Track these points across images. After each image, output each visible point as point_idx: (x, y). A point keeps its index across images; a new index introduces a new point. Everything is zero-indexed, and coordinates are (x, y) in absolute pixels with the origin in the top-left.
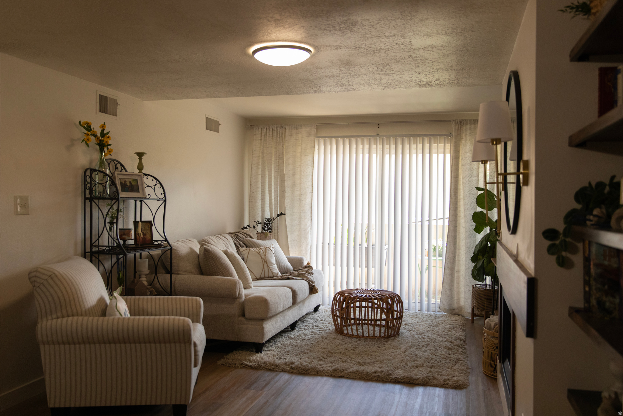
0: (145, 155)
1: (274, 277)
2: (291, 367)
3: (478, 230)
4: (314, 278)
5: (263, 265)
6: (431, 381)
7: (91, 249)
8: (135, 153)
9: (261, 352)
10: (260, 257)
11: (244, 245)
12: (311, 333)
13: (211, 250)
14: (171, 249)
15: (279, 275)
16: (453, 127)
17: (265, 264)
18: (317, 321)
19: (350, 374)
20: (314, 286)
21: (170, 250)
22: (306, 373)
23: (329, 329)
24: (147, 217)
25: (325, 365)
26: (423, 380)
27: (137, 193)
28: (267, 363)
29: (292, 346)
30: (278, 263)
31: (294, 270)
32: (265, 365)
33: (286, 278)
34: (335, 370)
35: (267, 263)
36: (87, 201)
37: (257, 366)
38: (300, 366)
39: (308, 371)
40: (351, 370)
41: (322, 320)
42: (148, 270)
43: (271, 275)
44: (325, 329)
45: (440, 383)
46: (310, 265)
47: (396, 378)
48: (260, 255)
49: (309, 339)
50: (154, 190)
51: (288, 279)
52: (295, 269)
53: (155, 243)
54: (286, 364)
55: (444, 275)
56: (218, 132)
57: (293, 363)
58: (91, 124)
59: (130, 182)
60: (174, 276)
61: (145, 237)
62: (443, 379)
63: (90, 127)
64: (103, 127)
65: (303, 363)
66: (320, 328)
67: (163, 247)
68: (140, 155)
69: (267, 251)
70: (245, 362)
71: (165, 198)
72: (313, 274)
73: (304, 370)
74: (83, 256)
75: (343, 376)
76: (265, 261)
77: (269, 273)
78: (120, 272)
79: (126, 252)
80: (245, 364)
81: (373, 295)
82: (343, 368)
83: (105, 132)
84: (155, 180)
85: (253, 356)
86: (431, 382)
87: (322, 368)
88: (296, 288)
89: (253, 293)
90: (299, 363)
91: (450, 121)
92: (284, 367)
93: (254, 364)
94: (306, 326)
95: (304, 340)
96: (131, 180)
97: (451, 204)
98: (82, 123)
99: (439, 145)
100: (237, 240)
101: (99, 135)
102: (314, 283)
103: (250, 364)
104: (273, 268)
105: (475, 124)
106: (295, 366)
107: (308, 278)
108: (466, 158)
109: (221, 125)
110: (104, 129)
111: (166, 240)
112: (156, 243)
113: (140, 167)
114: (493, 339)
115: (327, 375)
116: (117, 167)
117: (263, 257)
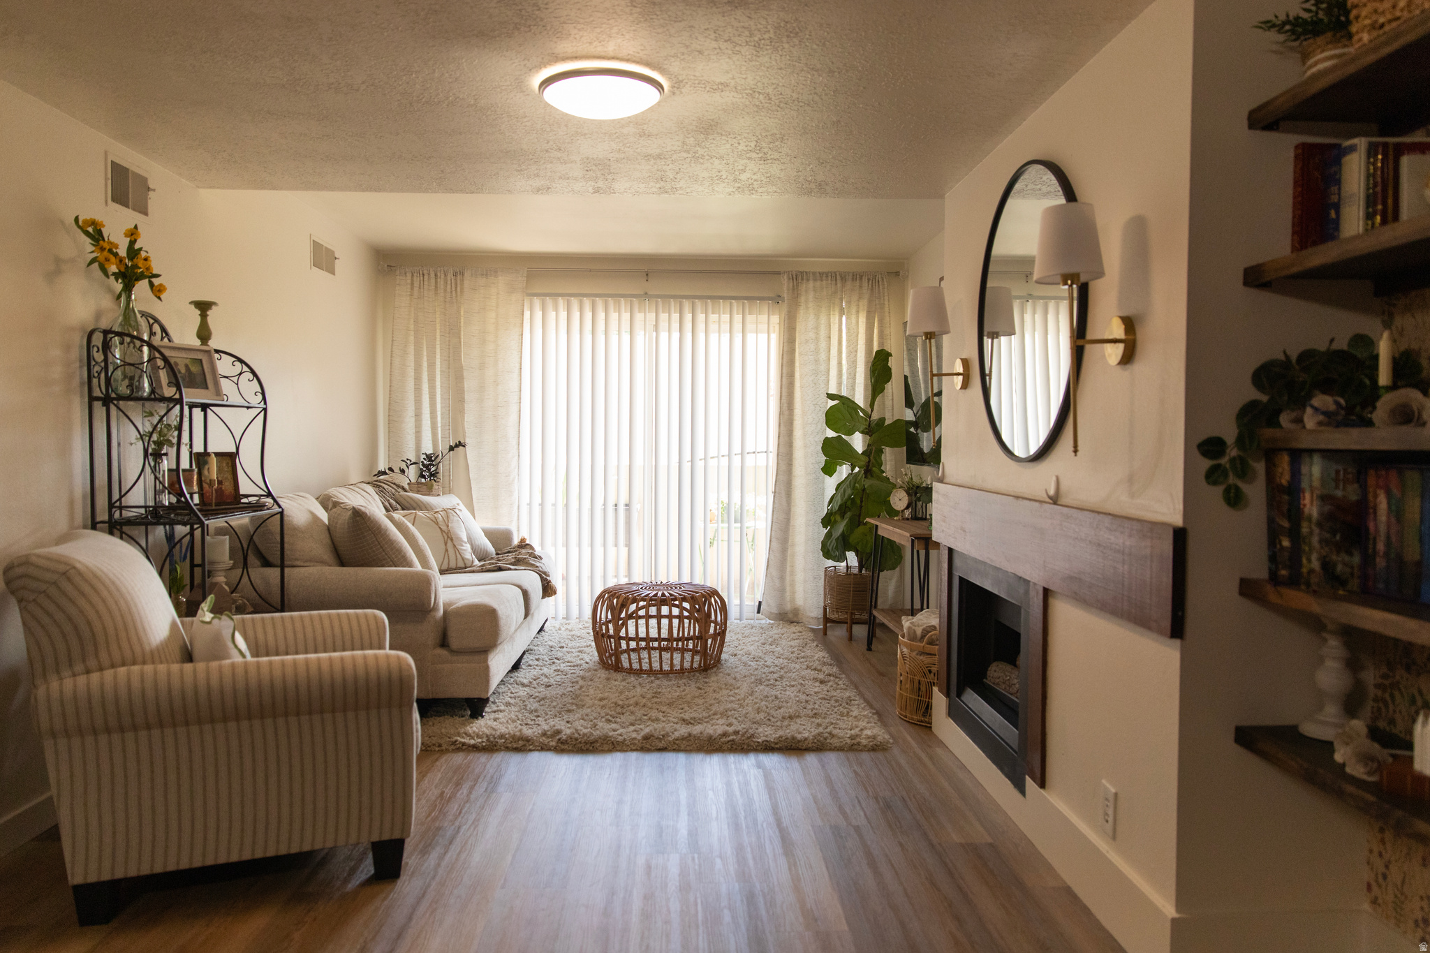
0: (214, 307)
1: (466, 568)
2: (559, 740)
3: (828, 470)
4: (545, 565)
5: (446, 544)
6: (828, 741)
7: (111, 515)
8: (191, 303)
9: (483, 717)
10: (439, 530)
11: (398, 506)
12: (556, 673)
13: (368, 513)
14: (282, 513)
15: (475, 564)
16: (785, 285)
17: (449, 542)
18: (552, 649)
19: (677, 742)
20: (550, 581)
21: (279, 516)
22: (591, 748)
23: (587, 663)
24: (220, 442)
25: (621, 731)
26: (815, 741)
27: (203, 390)
28: (507, 736)
29: (534, 698)
30: (470, 540)
31: (497, 554)
32: (503, 741)
33: (496, 568)
34: (646, 738)
35: (452, 540)
36: (98, 404)
37: (488, 743)
38: (576, 735)
39: (595, 744)
40: (677, 734)
41: (562, 647)
42: (230, 559)
43: (461, 564)
44: (579, 662)
45: (846, 743)
46: (527, 542)
47: (767, 741)
48: (437, 524)
49: (560, 683)
50: (237, 384)
51: (500, 569)
52: (499, 552)
53: (243, 501)
54: (544, 734)
55: (769, 553)
56: (333, 273)
57: (559, 732)
58: (104, 226)
59: (187, 366)
60: (287, 570)
61: (221, 488)
62: (848, 736)
63: (100, 233)
64: (133, 234)
65: (581, 730)
66: (568, 662)
67: (266, 508)
68: (204, 307)
69: (451, 517)
70: (459, 738)
71: (265, 403)
72: (541, 559)
73: (586, 743)
74: (108, 531)
75: (666, 748)
76: (448, 537)
77: (457, 560)
78: (177, 566)
79: (203, 519)
80: (461, 742)
81: (671, 592)
82: (662, 733)
83: (137, 246)
84: (237, 364)
85: (471, 725)
86: (830, 744)
87: (621, 735)
88: (526, 586)
89: (459, 599)
90: (574, 731)
91: (779, 273)
92: (544, 740)
93: (480, 740)
94: (537, 660)
95: (550, 686)
96: (187, 361)
97: (782, 424)
98: (80, 223)
99: (759, 317)
100: (384, 497)
101: (122, 252)
102: (549, 576)
103: (472, 742)
104: (464, 550)
105: (822, 281)
106: (567, 737)
107: (537, 567)
108: (807, 341)
109: (339, 259)
110: (136, 240)
111: (269, 495)
113: (204, 334)
114: (921, 658)
115: (635, 748)
116: (154, 331)
117: (444, 528)
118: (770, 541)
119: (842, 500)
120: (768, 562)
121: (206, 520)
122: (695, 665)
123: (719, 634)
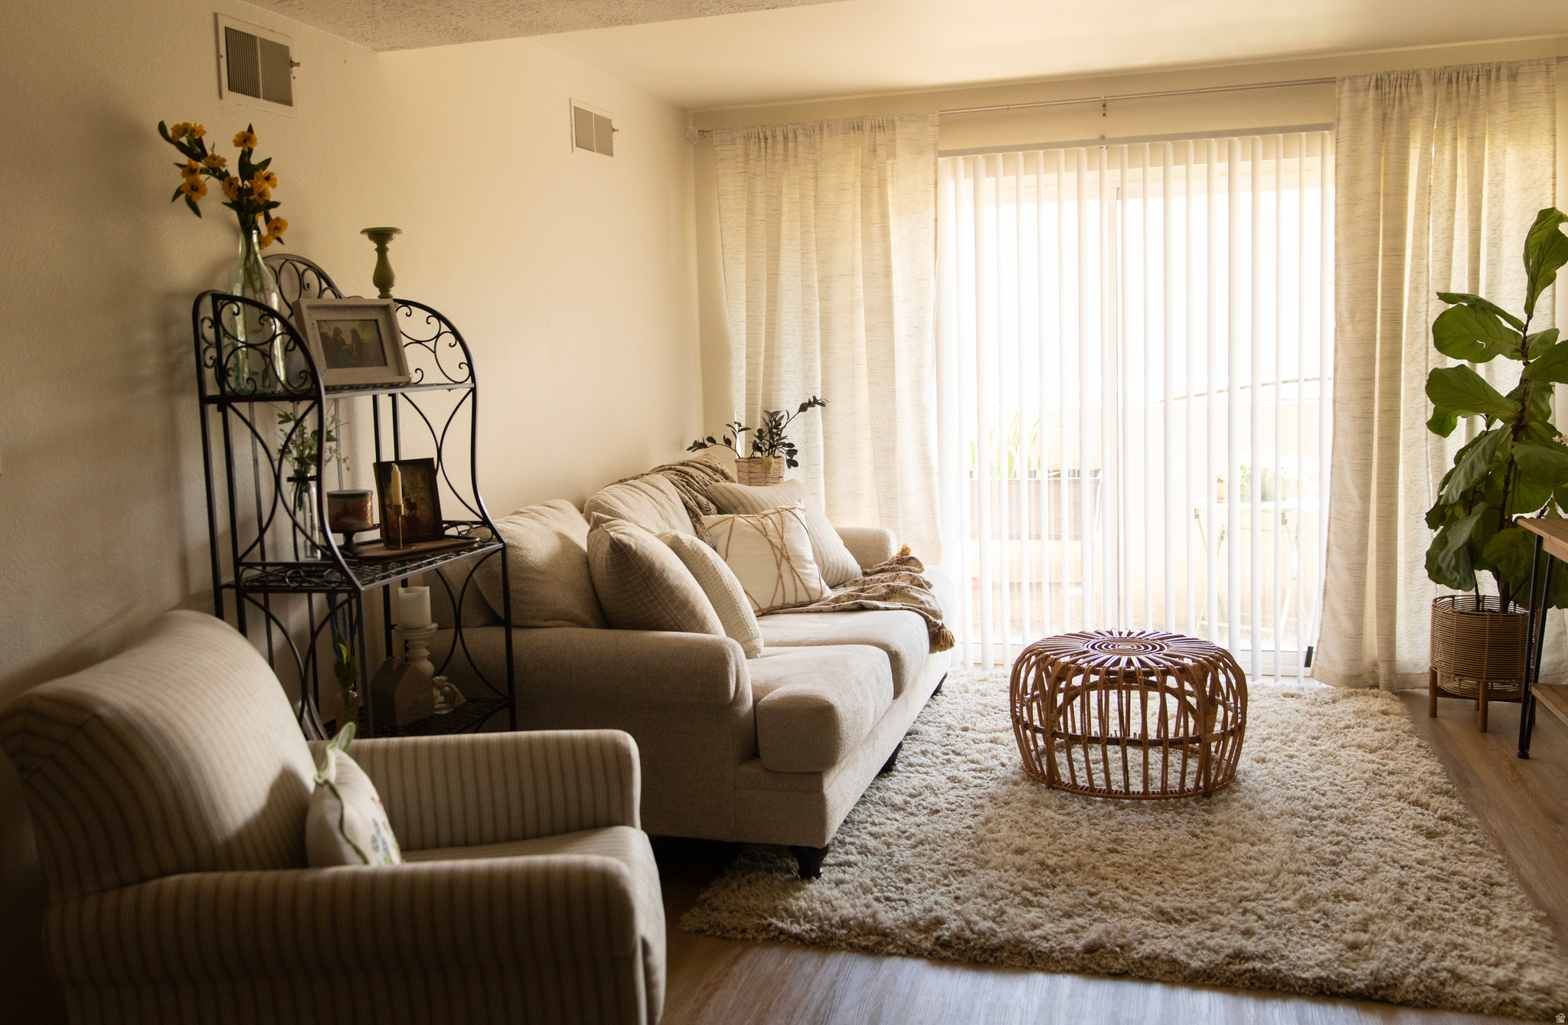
0: (395, 236)
1: (811, 603)
2: (938, 938)
3: (1440, 425)
4: (938, 598)
5: (779, 567)
6: (1448, 989)
7: (238, 576)
8: (363, 232)
9: (818, 875)
10: (768, 544)
11: (712, 506)
12: (950, 785)
14: (504, 550)
15: (825, 595)
16: (1345, 101)
17: (784, 565)
18: (950, 732)
19: (1147, 963)
20: (943, 627)
21: (500, 553)
22: (992, 960)
23: (1003, 765)
24: (417, 446)
25: (1049, 927)
26: (1421, 987)
27: (379, 369)
28: (852, 922)
29: (908, 838)
30: (820, 557)
31: (865, 574)
32: (845, 932)
33: (855, 607)
34: (1091, 949)
35: (788, 559)
36: (212, 408)
37: (820, 934)
38: (968, 934)
39: (999, 954)
40: (1147, 948)
41: (965, 729)
42: (434, 620)
43: (803, 597)
44: (991, 763)
45: (1487, 998)
46: (912, 554)
47: (1321, 978)
48: (766, 535)
49: (953, 807)
50: (434, 352)
51: (862, 608)
52: (868, 570)
53: (448, 532)
54: (913, 925)
56: (610, 153)
57: (939, 922)
58: (204, 132)
59: (354, 333)
60: (518, 635)
61: (415, 515)
62: (1491, 981)
63: (200, 143)
64: (246, 139)
65: (976, 923)
66: (973, 762)
67: (476, 545)
68: (381, 237)
69: (788, 523)
70: (774, 921)
71: (474, 381)
72: (930, 585)
73: (983, 950)
74: (214, 611)
75: (1126, 972)
76: (782, 555)
77: (796, 591)
78: (341, 645)
79: (358, 583)
80: (776, 927)
82: (1121, 941)
83: (255, 160)
84: (433, 320)
85: (797, 894)
86: (1453, 996)
87: (1045, 938)
88: (898, 645)
90: (964, 924)
91: (1332, 81)
92: (912, 937)
93: (808, 926)
94: (924, 753)
95: (937, 811)
96: (355, 325)
98: (170, 133)
99: (1306, 160)
100: (689, 492)
101: (233, 170)
102: (940, 617)
103: (795, 929)
104: (808, 575)
106: (951, 936)
107: (922, 602)
109: (617, 130)
110: (250, 151)
111: (485, 522)
112: (452, 531)
113: (383, 278)
115: (1068, 967)
116: (306, 283)
117: (776, 541)
118: (1328, 550)
119: (1467, 483)
120: (1325, 586)
121: (363, 585)
122: (1190, 784)
123: (1232, 733)
